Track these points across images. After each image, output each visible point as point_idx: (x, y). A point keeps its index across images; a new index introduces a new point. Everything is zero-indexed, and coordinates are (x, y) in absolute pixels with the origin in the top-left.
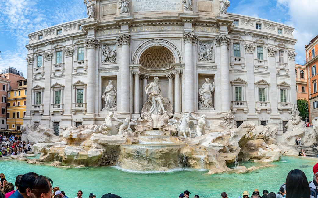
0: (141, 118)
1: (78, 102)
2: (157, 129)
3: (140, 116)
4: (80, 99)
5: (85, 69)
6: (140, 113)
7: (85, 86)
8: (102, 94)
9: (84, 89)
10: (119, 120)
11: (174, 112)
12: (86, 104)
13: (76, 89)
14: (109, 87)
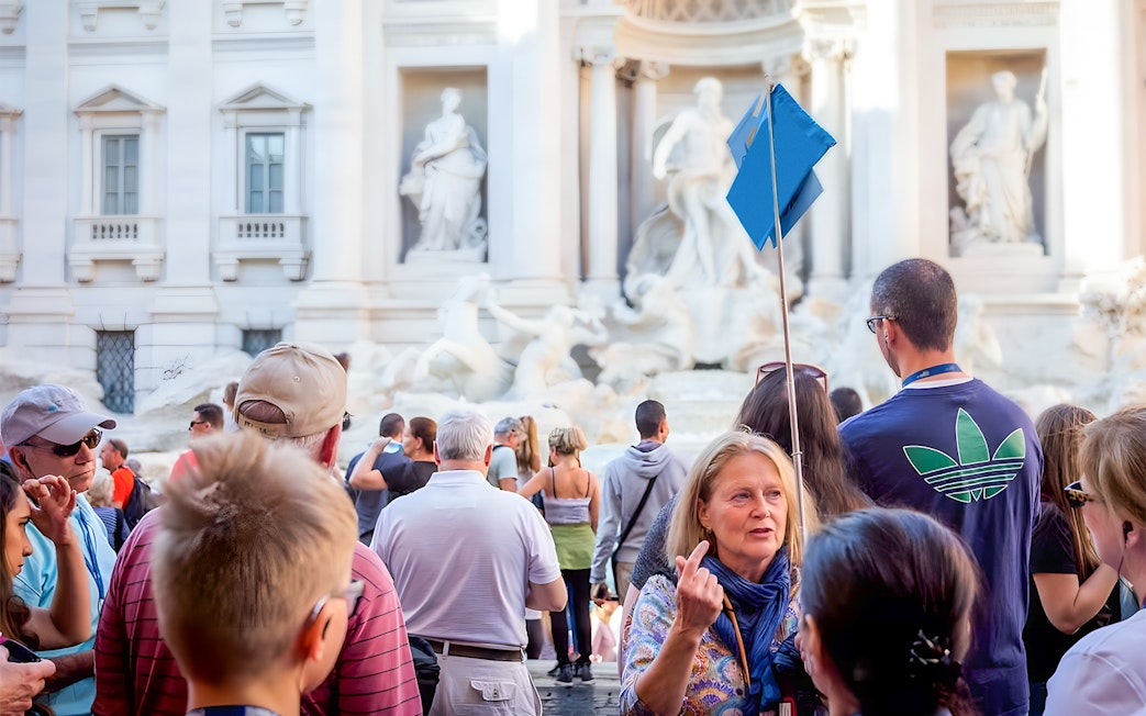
0: (630, 304)
1: (251, 208)
2: (717, 366)
3: (623, 294)
4: (266, 189)
5: (295, 16)
6: (622, 273)
7: (294, 117)
8: (405, 169)
9: (292, 135)
10: (512, 318)
11: (805, 273)
12: (304, 219)
13: (238, 128)
14: (446, 130)
